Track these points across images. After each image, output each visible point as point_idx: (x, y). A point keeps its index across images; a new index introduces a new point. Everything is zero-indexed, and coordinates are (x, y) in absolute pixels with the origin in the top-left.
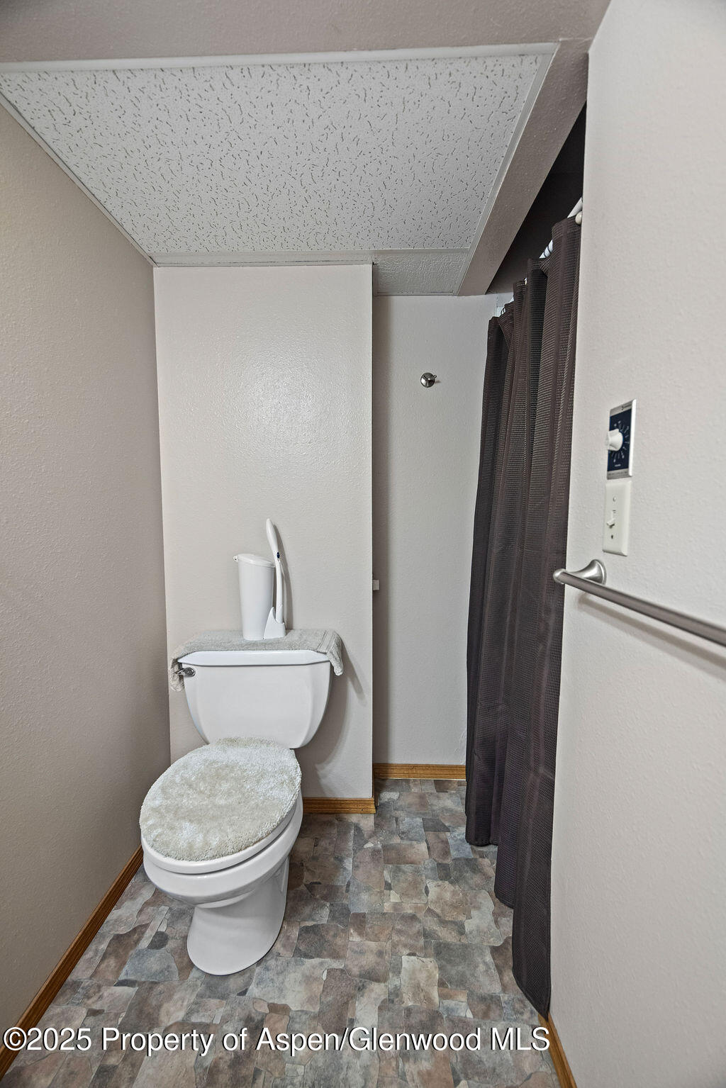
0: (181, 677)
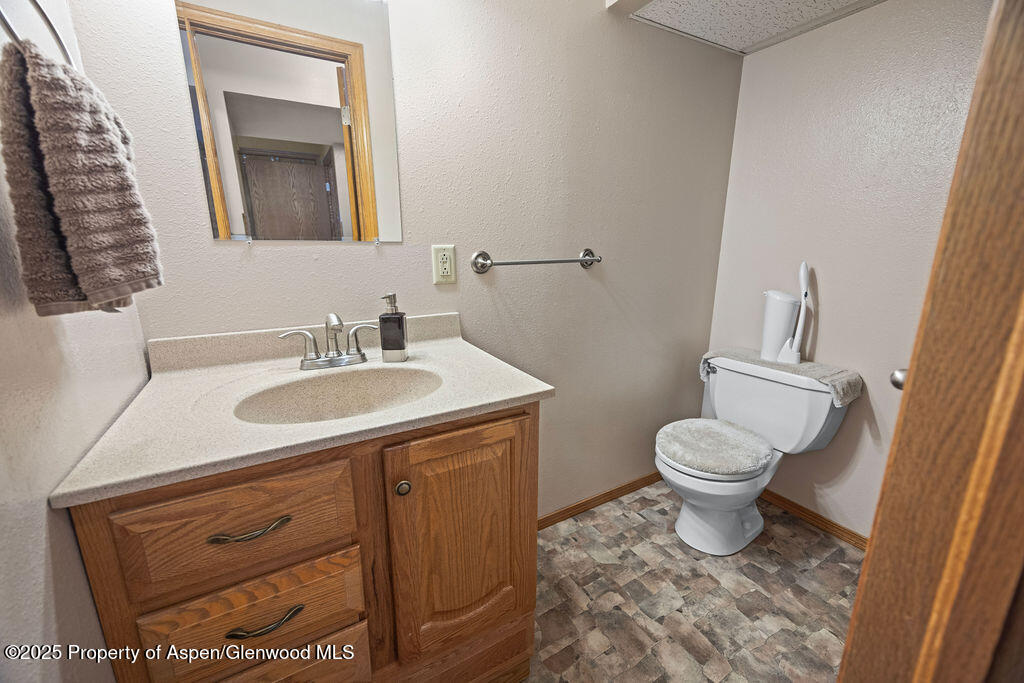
0: (708, 373)
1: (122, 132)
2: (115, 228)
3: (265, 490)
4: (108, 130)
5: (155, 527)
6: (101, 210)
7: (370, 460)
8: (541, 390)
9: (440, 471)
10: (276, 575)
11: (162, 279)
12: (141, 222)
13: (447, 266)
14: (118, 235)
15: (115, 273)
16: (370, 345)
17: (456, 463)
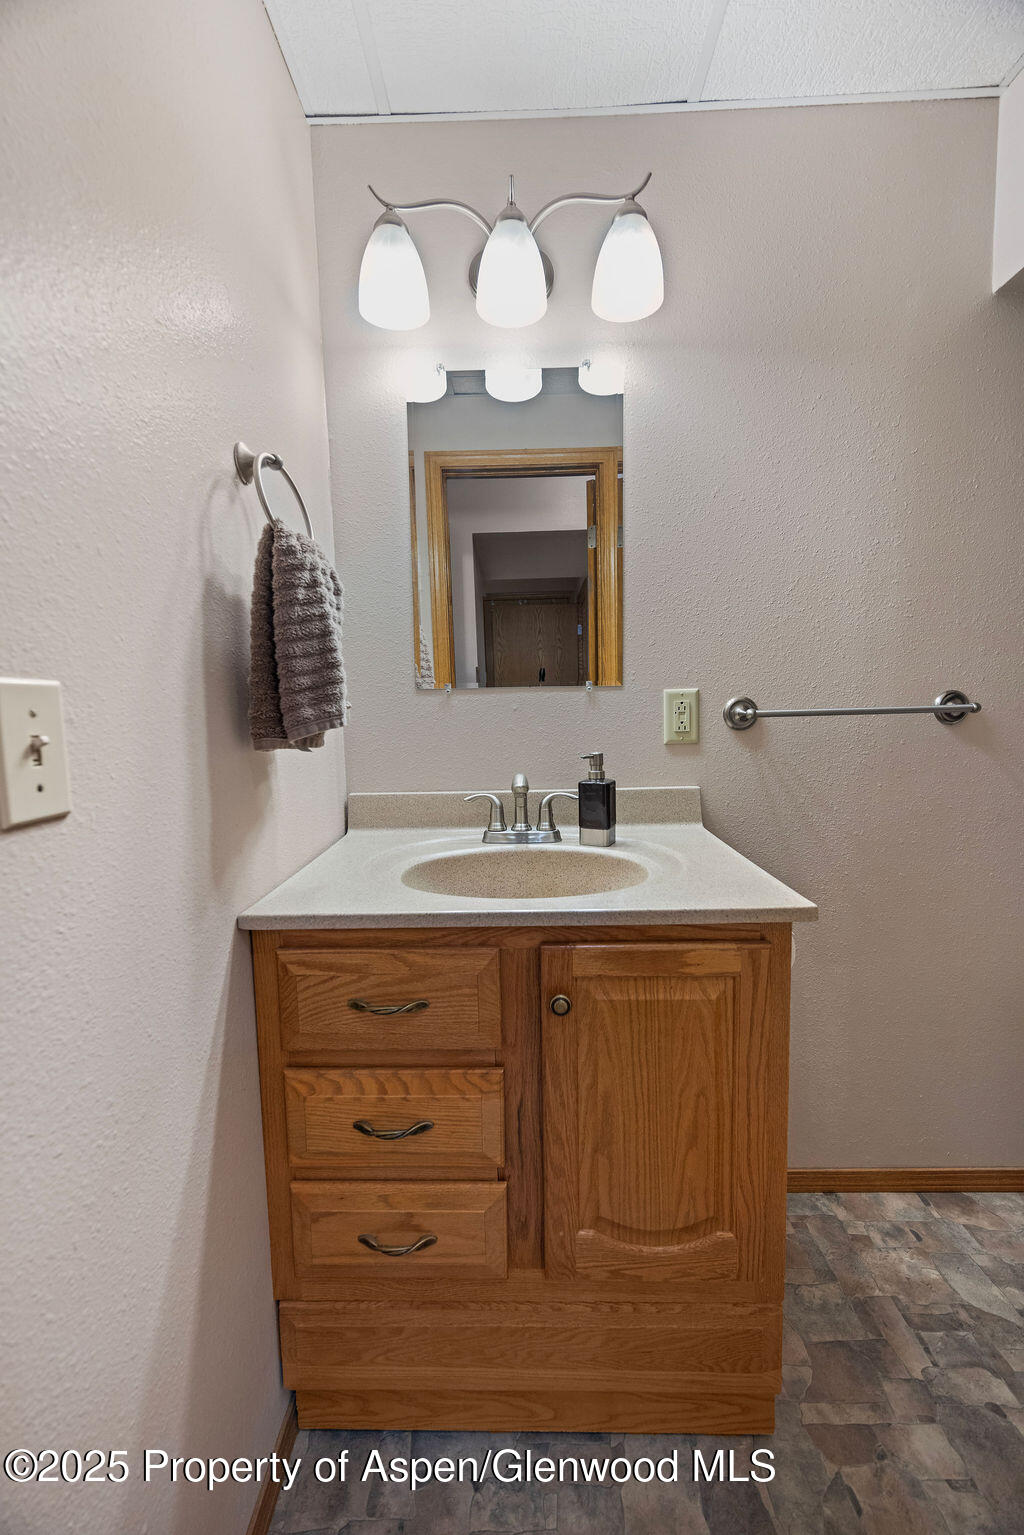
1: (336, 584)
2: (314, 671)
3: (405, 962)
4: (321, 584)
5: (308, 972)
6: (307, 655)
7: (525, 956)
8: (798, 906)
9: (616, 997)
10: (408, 1071)
11: (345, 720)
12: (334, 666)
13: (685, 718)
14: (316, 678)
15: (308, 712)
16: (567, 822)
17: (641, 991)
